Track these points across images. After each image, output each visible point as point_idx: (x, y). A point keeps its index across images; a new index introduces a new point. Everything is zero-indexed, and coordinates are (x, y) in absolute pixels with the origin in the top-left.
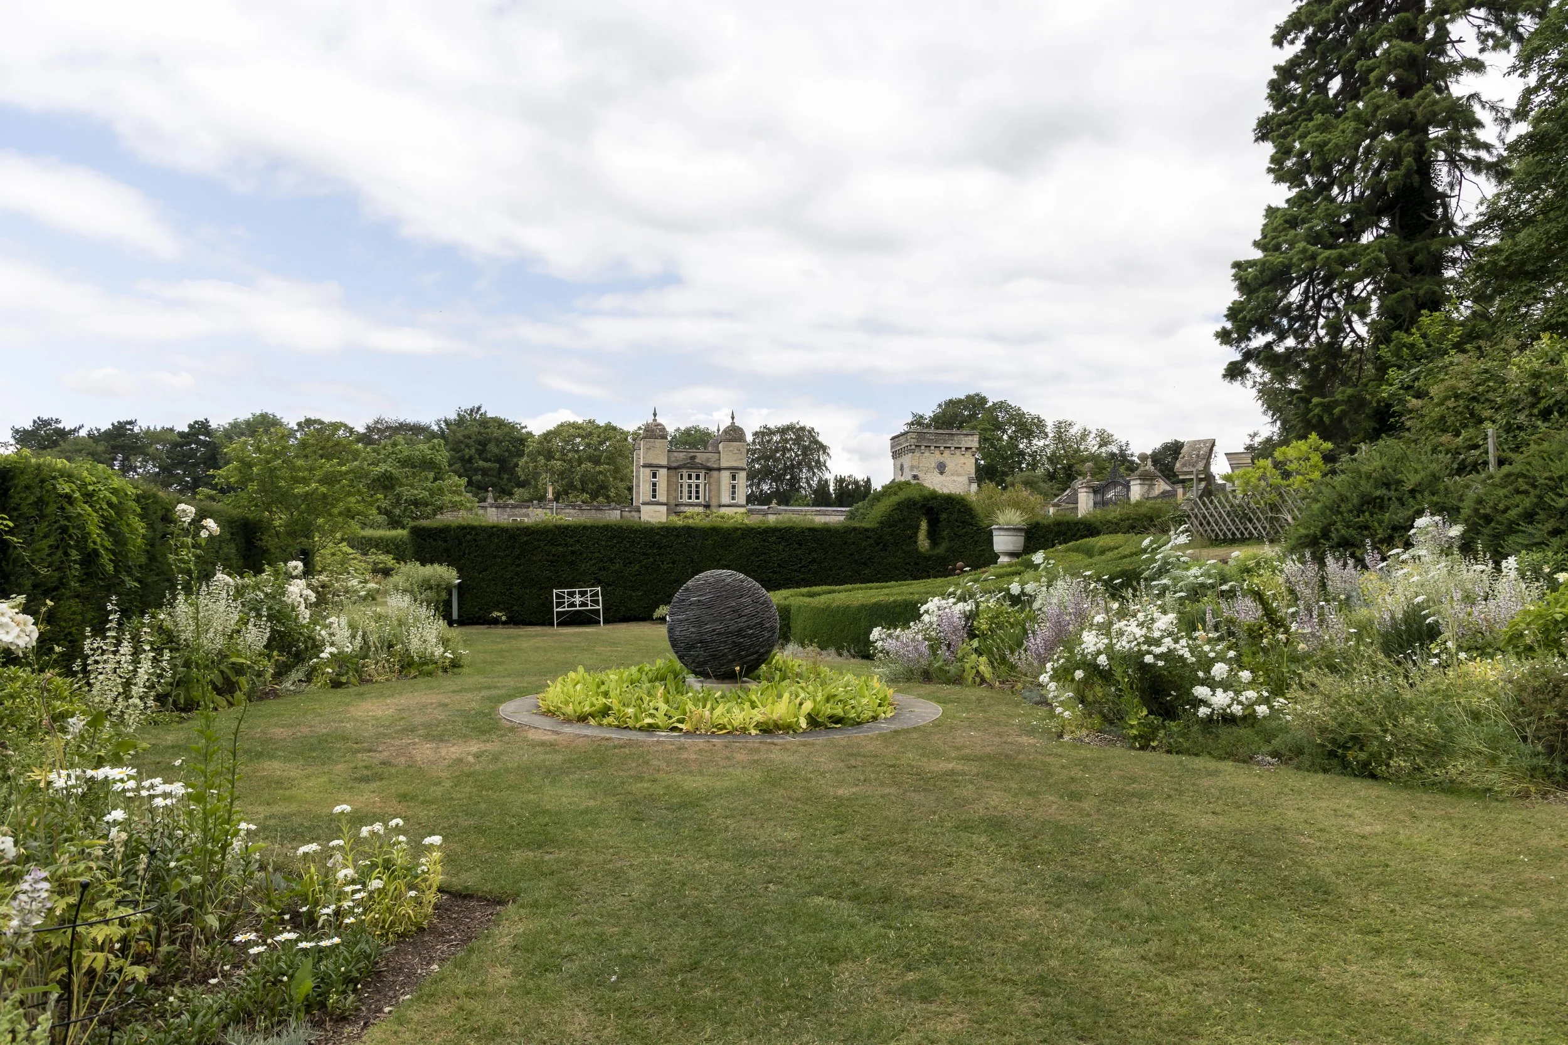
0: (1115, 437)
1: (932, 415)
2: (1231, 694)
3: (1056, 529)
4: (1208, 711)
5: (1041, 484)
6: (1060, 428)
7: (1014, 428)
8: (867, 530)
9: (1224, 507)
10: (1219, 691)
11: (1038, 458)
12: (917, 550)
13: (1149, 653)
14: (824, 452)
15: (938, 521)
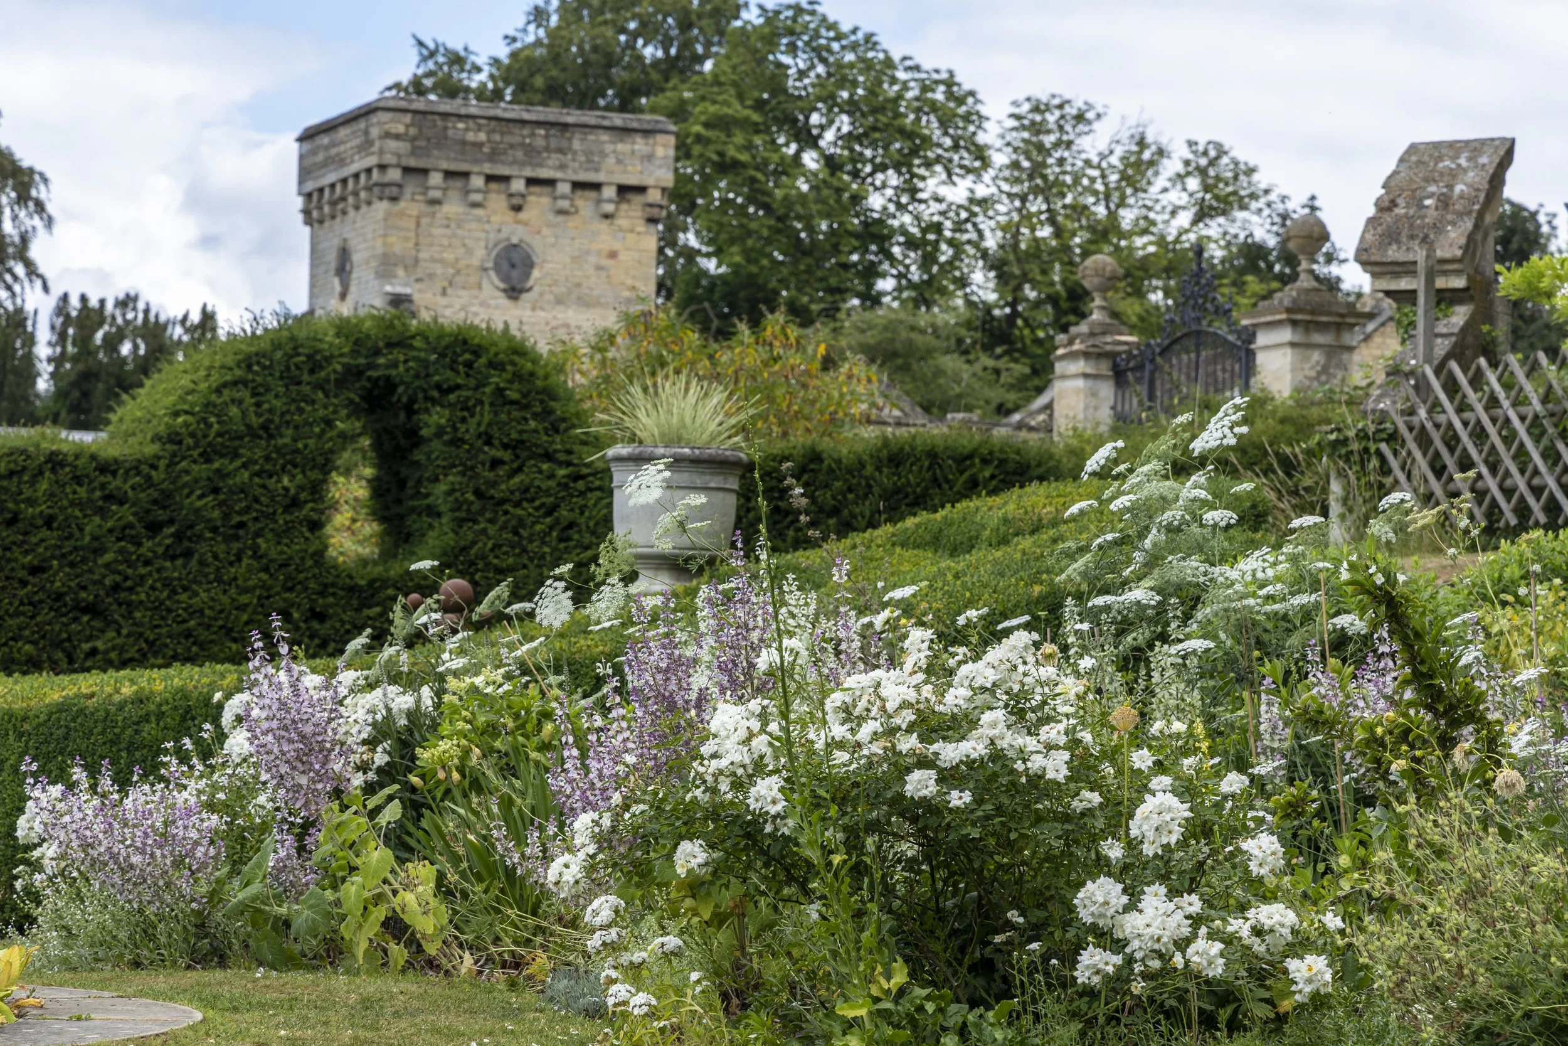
0: (1261, 180)
1: (503, 52)
2: (1193, 903)
3: (886, 479)
4: (1110, 961)
5: (951, 362)
6: (1037, 128)
7: (845, 123)
8: (107, 467)
9: (1519, 402)
10: (1154, 897)
11: (946, 253)
12: (319, 555)
13: (924, 763)
14: (23, 198)
15: (414, 437)
